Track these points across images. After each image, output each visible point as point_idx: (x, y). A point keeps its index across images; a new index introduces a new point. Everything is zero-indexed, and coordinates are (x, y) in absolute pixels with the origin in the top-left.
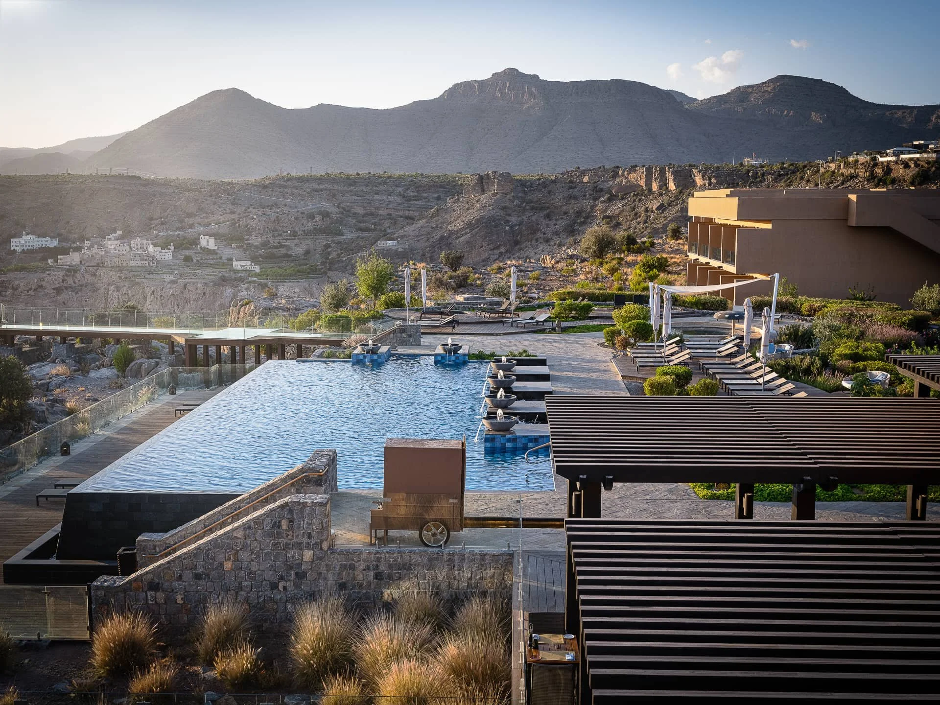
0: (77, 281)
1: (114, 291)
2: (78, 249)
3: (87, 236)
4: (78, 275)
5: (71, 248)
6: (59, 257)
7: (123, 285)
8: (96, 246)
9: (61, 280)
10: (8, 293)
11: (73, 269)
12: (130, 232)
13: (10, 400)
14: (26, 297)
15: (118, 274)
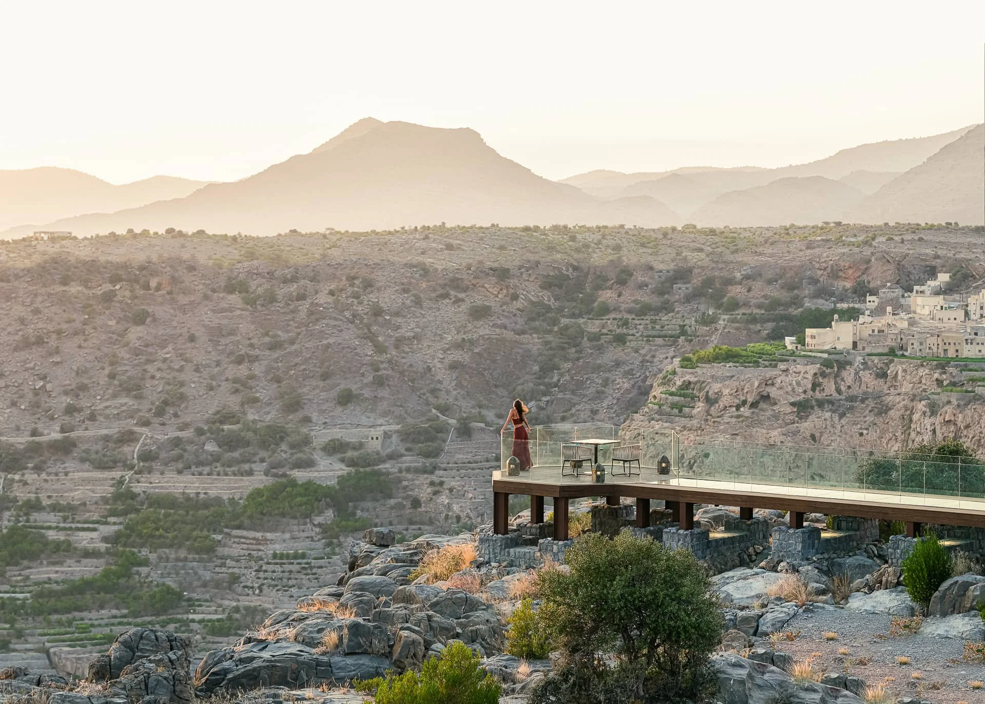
0: (843, 388)
1: (924, 413)
2: (852, 315)
3: (872, 285)
4: (848, 375)
5: (834, 311)
6: (809, 332)
7: (945, 399)
8: (889, 309)
9: (810, 386)
10: (695, 411)
11: (837, 361)
12: (966, 277)
13: (671, 647)
14: (734, 420)
15: (936, 376)
